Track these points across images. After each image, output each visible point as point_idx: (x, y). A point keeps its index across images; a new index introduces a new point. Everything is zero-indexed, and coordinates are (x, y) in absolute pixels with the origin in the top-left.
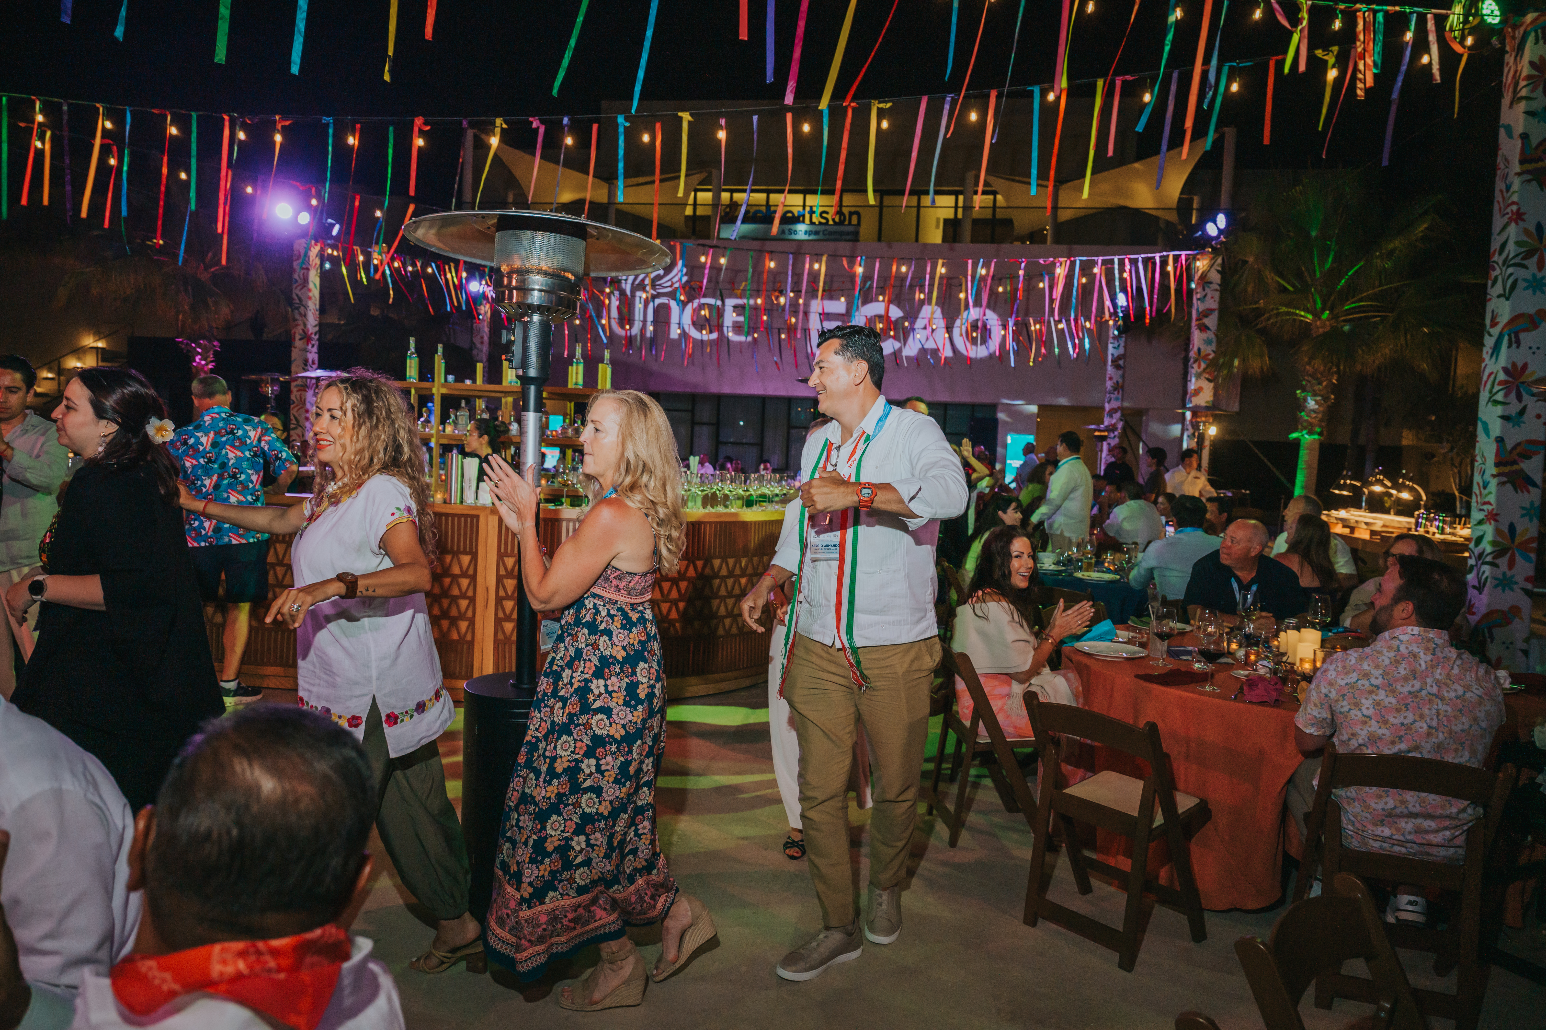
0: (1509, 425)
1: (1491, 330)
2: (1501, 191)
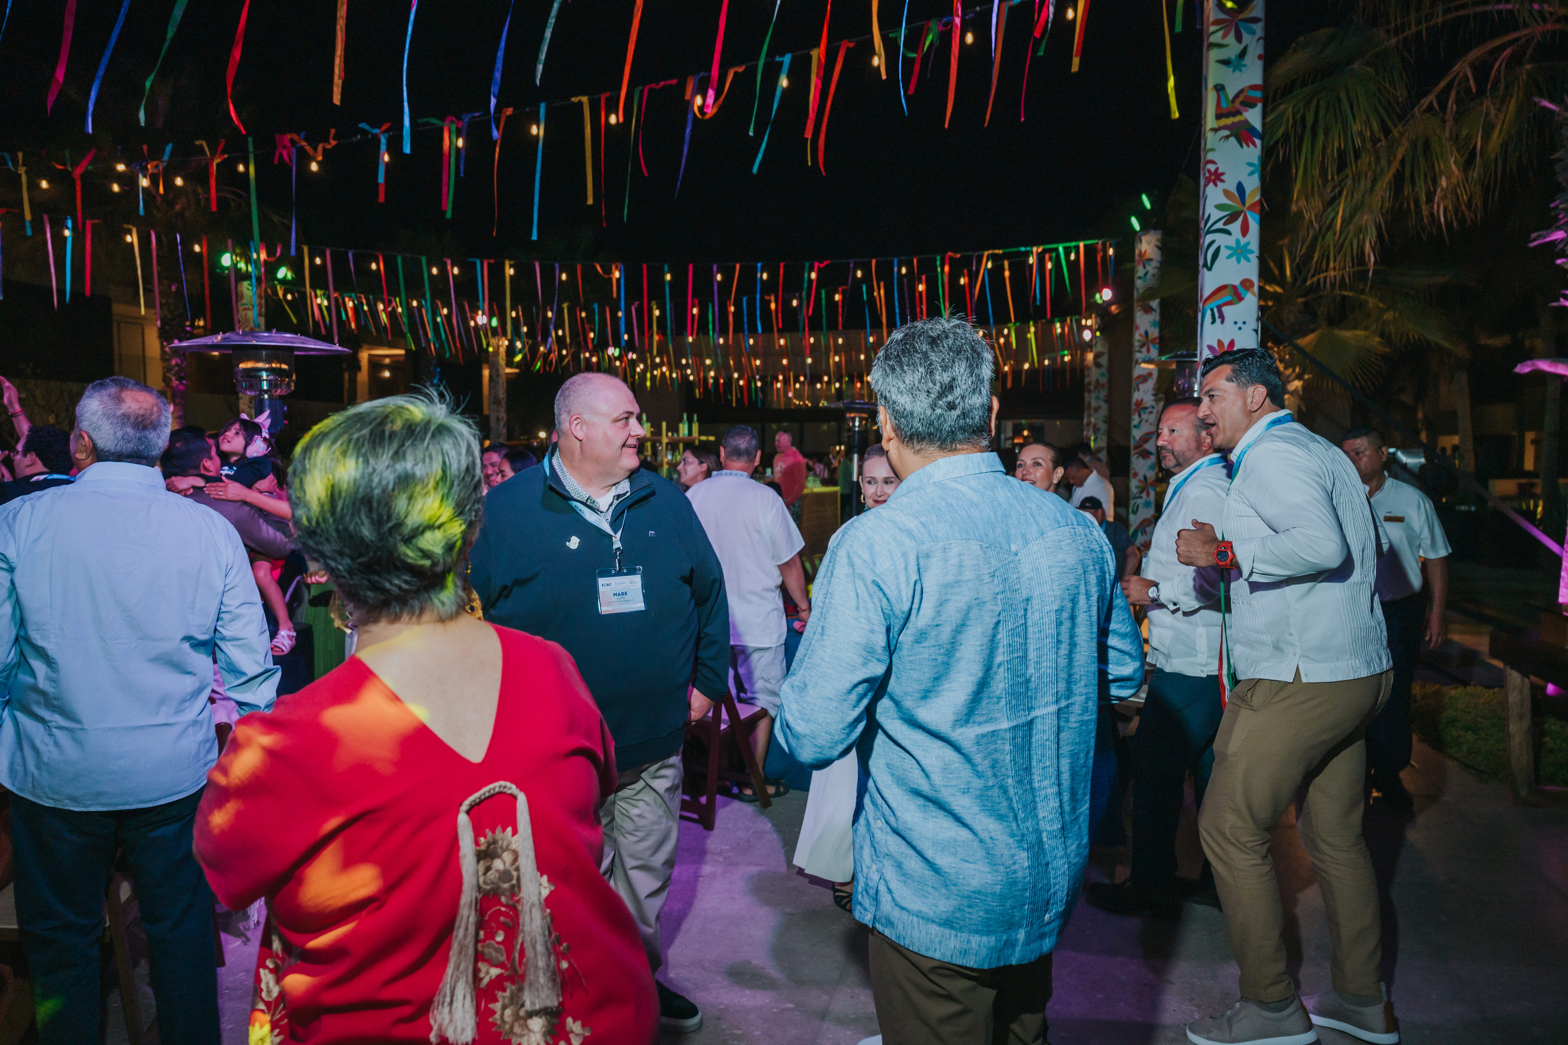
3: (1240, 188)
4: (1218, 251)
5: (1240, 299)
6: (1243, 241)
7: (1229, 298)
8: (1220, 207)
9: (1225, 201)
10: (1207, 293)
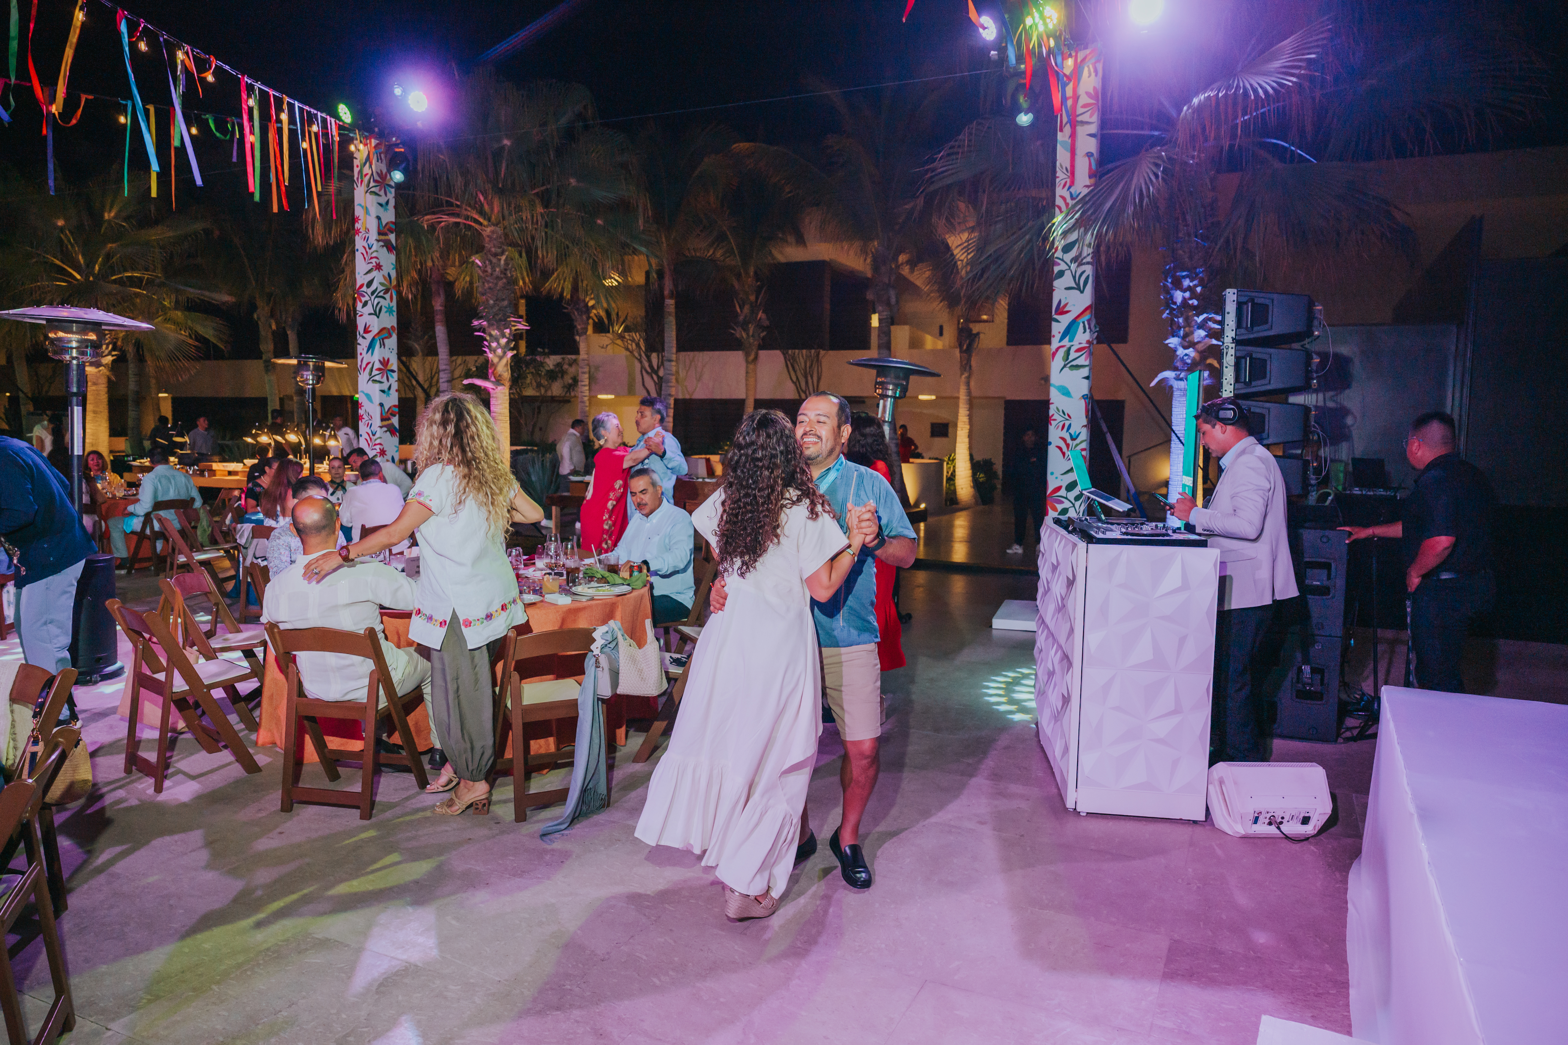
0: (384, 395)
1: (365, 335)
2: (364, 247)
3: (389, 274)
4: (381, 308)
5: (391, 336)
6: (391, 305)
7: (387, 335)
8: (381, 284)
9: (383, 281)
10: (375, 330)
